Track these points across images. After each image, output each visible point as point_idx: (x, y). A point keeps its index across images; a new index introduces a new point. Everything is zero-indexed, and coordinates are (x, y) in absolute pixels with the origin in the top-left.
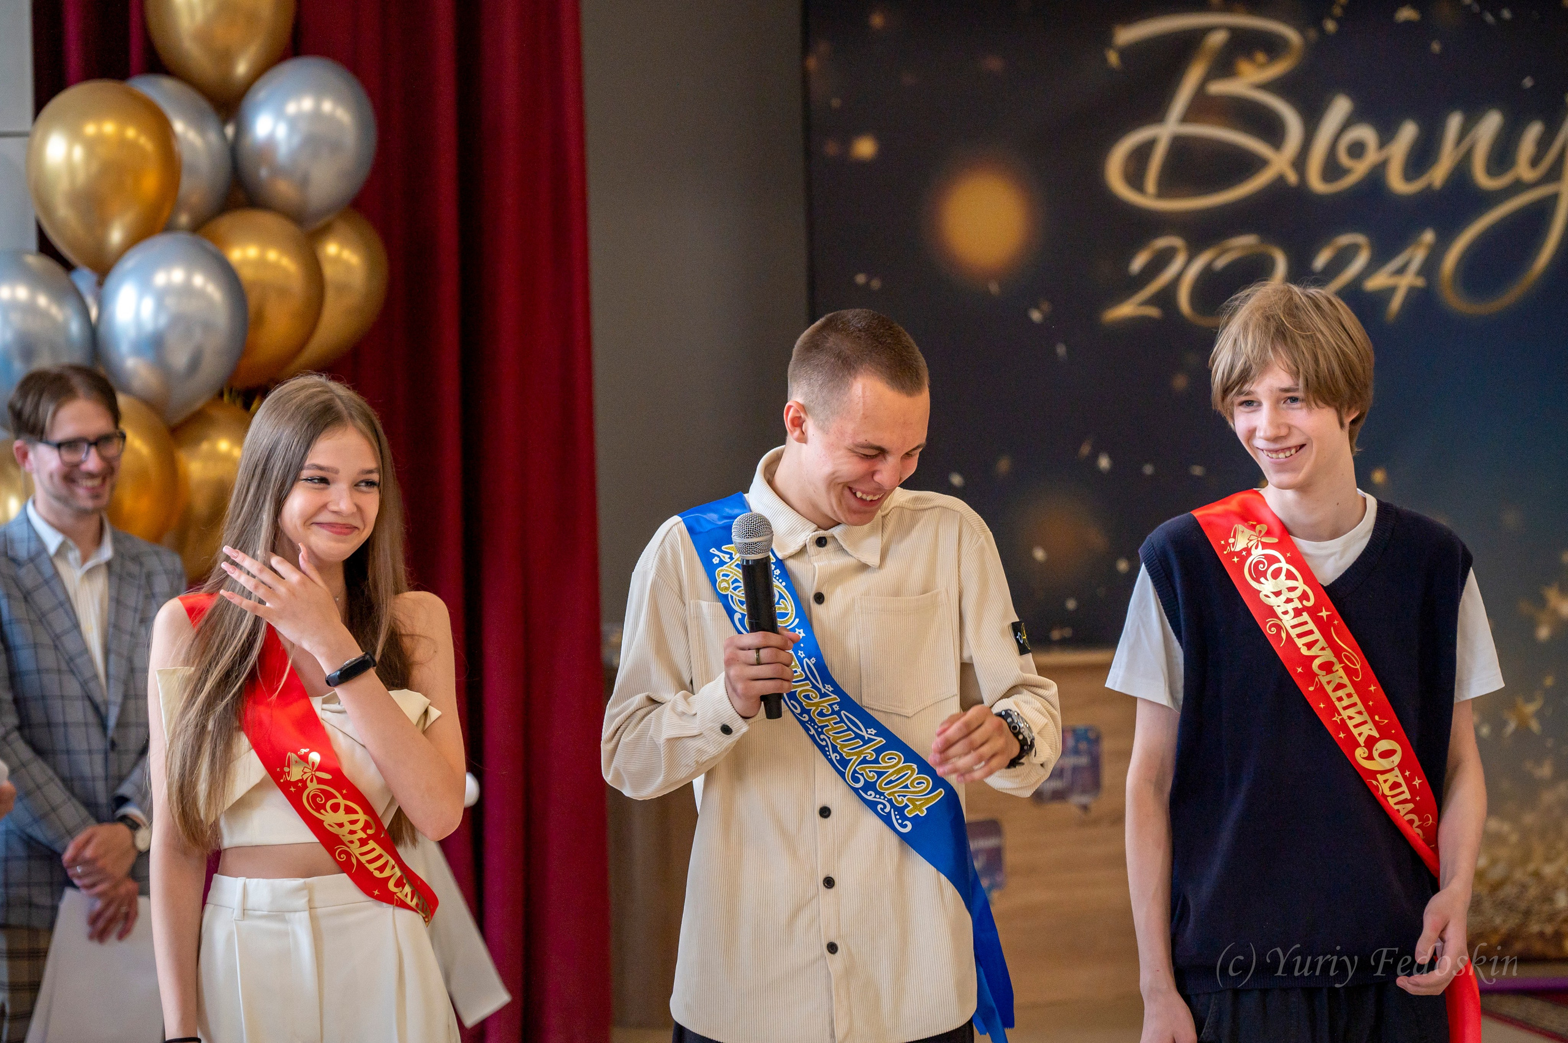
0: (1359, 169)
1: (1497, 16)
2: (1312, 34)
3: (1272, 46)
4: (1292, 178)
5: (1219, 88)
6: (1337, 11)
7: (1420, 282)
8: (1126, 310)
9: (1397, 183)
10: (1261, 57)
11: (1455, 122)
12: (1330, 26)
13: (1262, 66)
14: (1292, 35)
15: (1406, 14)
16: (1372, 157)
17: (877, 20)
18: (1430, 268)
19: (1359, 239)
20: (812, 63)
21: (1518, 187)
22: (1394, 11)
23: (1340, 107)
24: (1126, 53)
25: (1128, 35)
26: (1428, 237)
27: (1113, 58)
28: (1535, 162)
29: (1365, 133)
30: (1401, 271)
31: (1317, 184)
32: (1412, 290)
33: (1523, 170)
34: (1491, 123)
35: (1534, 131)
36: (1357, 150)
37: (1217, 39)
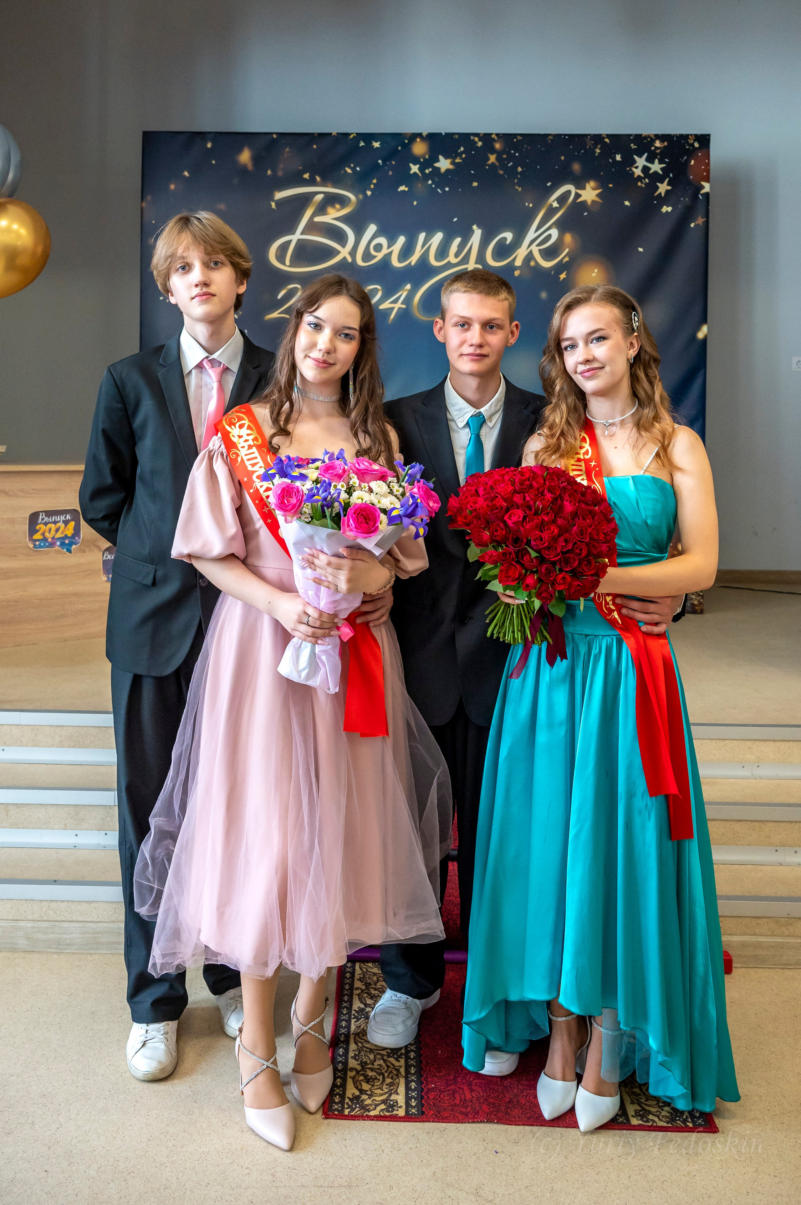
0: (380, 256)
1: (443, 190)
2: (361, 196)
3: (342, 201)
4: (350, 260)
5: (317, 219)
6: (372, 186)
7: (404, 306)
8: (275, 315)
9: (396, 263)
10: (338, 206)
11: (422, 236)
12: (369, 193)
13: (338, 210)
14: (352, 197)
15: (402, 188)
16: (385, 251)
17: (172, 187)
18: (408, 300)
19: (379, 287)
20: (144, 205)
21: (449, 265)
22: (399, 187)
23: (372, 228)
24: (279, 203)
25: (279, 195)
26: (408, 287)
27: (273, 205)
28: (457, 255)
29: (382, 240)
30: (395, 301)
31: (360, 262)
32: (400, 308)
33: (452, 258)
34: (438, 237)
35: (458, 240)
36: (378, 248)
37: (319, 197)
